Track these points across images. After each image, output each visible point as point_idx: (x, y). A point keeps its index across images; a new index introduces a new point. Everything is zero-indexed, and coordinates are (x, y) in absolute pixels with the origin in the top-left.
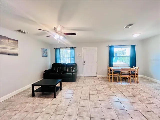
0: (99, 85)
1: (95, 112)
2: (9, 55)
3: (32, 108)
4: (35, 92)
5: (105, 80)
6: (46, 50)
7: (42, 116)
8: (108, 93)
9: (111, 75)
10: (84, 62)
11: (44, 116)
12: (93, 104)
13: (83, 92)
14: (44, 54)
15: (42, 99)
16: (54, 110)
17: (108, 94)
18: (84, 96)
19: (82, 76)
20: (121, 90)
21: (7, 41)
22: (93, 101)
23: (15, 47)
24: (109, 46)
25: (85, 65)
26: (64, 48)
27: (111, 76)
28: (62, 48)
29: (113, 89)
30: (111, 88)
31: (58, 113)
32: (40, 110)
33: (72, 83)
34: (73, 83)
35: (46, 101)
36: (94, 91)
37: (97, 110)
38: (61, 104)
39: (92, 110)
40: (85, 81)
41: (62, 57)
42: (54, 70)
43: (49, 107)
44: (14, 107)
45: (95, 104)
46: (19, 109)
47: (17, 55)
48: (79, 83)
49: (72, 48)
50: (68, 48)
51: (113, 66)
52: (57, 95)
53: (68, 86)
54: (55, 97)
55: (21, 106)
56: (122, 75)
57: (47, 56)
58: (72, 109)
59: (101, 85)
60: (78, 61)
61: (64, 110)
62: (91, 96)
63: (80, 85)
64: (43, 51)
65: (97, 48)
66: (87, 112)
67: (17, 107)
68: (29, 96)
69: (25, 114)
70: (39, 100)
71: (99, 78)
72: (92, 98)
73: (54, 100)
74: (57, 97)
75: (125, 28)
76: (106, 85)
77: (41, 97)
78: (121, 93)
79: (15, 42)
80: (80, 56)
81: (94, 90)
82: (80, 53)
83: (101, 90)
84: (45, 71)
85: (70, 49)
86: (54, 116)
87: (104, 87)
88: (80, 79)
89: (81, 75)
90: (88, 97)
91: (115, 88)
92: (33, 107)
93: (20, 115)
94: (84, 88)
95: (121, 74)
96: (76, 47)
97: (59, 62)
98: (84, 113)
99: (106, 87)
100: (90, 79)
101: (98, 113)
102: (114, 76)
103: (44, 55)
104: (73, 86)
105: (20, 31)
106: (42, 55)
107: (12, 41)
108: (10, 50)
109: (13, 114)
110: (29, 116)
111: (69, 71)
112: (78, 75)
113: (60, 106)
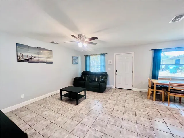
0: (131, 101)
1: (111, 129)
2: (46, 63)
3: (57, 109)
4: (63, 97)
5: (143, 96)
6: (76, 58)
7: (62, 117)
8: (139, 113)
9: (152, 90)
10: (116, 71)
11: (63, 118)
12: (113, 121)
13: (107, 105)
14: (75, 61)
15: (67, 103)
16: (72, 115)
17: (137, 114)
18: (106, 109)
19: (114, 87)
20: (163, 113)
21: (45, 52)
22: (114, 117)
23: (50, 56)
24: (152, 50)
25: (117, 74)
26: (93, 55)
27: (153, 92)
28: (92, 55)
29: (149, 109)
30: (147, 108)
31: (74, 119)
32: (62, 112)
33: (98, 93)
34: (100, 93)
35: (70, 106)
36: (121, 107)
37: (114, 128)
38: (80, 112)
39: (109, 126)
40: (114, 93)
41: (91, 64)
42: (84, 78)
43: (69, 111)
44: (46, 105)
45: (115, 121)
46: (49, 108)
47: (52, 63)
48: (107, 94)
49: (103, 55)
50: (98, 54)
51: (159, 78)
52: (80, 103)
53: (94, 95)
54: (77, 104)
55: (51, 106)
56: (171, 92)
57: (77, 64)
58: (88, 119)
59: (133, 101)
60: (109, 69)
61: (81, 118)
62: (114, 111)
63: (107, 97)
64: (73, 59)
65: (133, 53)
66: (103, 126)
67: (49, 105)
68: (58, 99)
69: (51, 112)
70: (65, 104)
71: (135, 92)
72: (115, 113)
73: (76, 106)
74: (79, 104)
75: (171, 22)
76: (141, 103)
77: (67, 101)
78: (160, 116)
79: (51, 52)
80: (111, 63)
81: (121, 105)
82: (111, 61)
83: (131, 107)
84: (75, 79)
85: (100, 55)
86: (71, 120)
87: (136, 104)
88: (110, 91)
89: (111, 86)
90: (110, 112)
91: (152, 110)
92: (59, 108)
93: (48, 112)
94: (110, 101)
95: (169, 90)
96: (107, 54)
97: (88, 70)
98: (99, 127)
99: (139, 105)
100: (121, 92)
101: (115, 132)
102: (156, 92)
103: (74, 63)
104: (99, 97)
105: (53, 42)
106: (73, 63)
107: (48, 52)
108: (47, 59)
109: (45, 110)
110: (54, 114)
111: (97, 80)
112: (108, 86)
113: (79, 113)
